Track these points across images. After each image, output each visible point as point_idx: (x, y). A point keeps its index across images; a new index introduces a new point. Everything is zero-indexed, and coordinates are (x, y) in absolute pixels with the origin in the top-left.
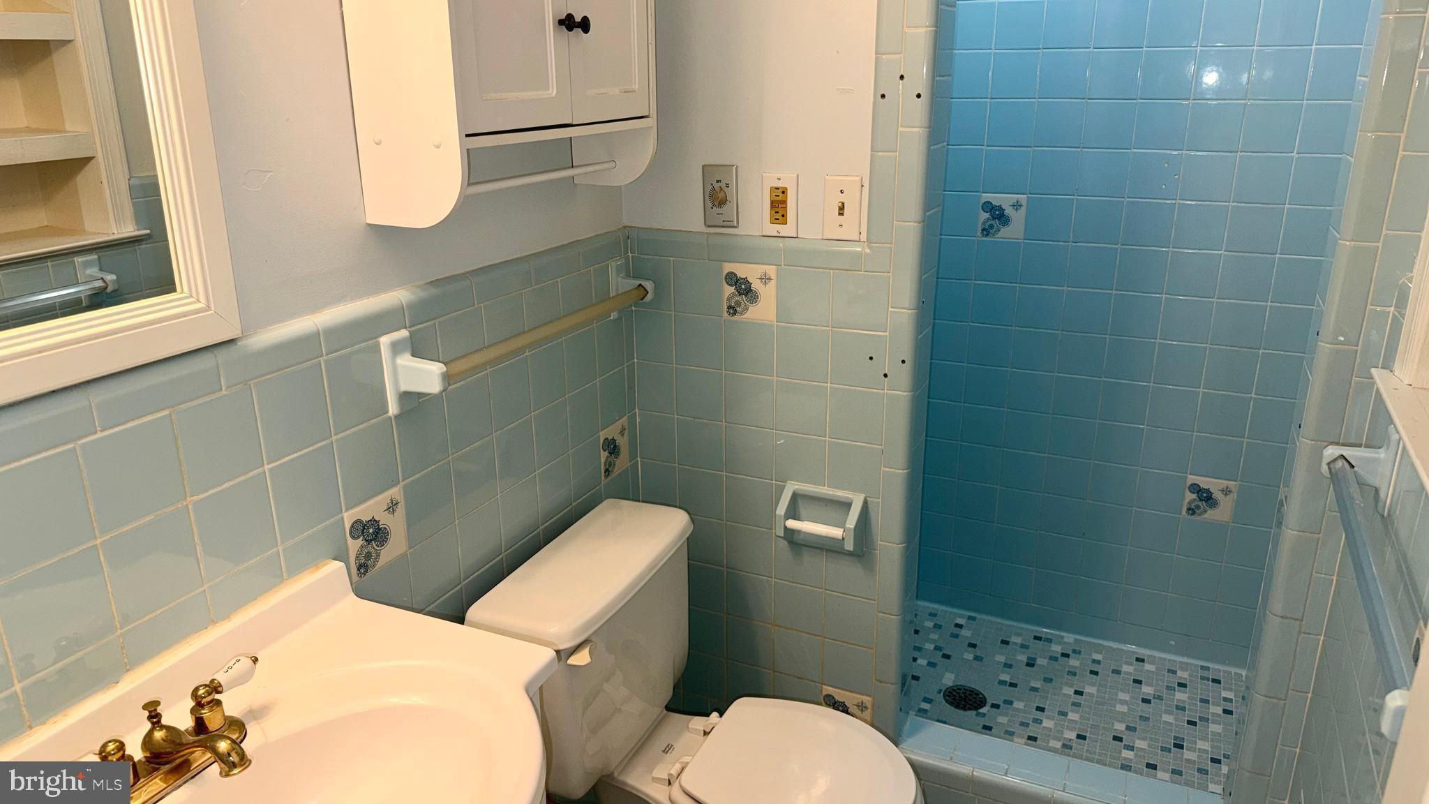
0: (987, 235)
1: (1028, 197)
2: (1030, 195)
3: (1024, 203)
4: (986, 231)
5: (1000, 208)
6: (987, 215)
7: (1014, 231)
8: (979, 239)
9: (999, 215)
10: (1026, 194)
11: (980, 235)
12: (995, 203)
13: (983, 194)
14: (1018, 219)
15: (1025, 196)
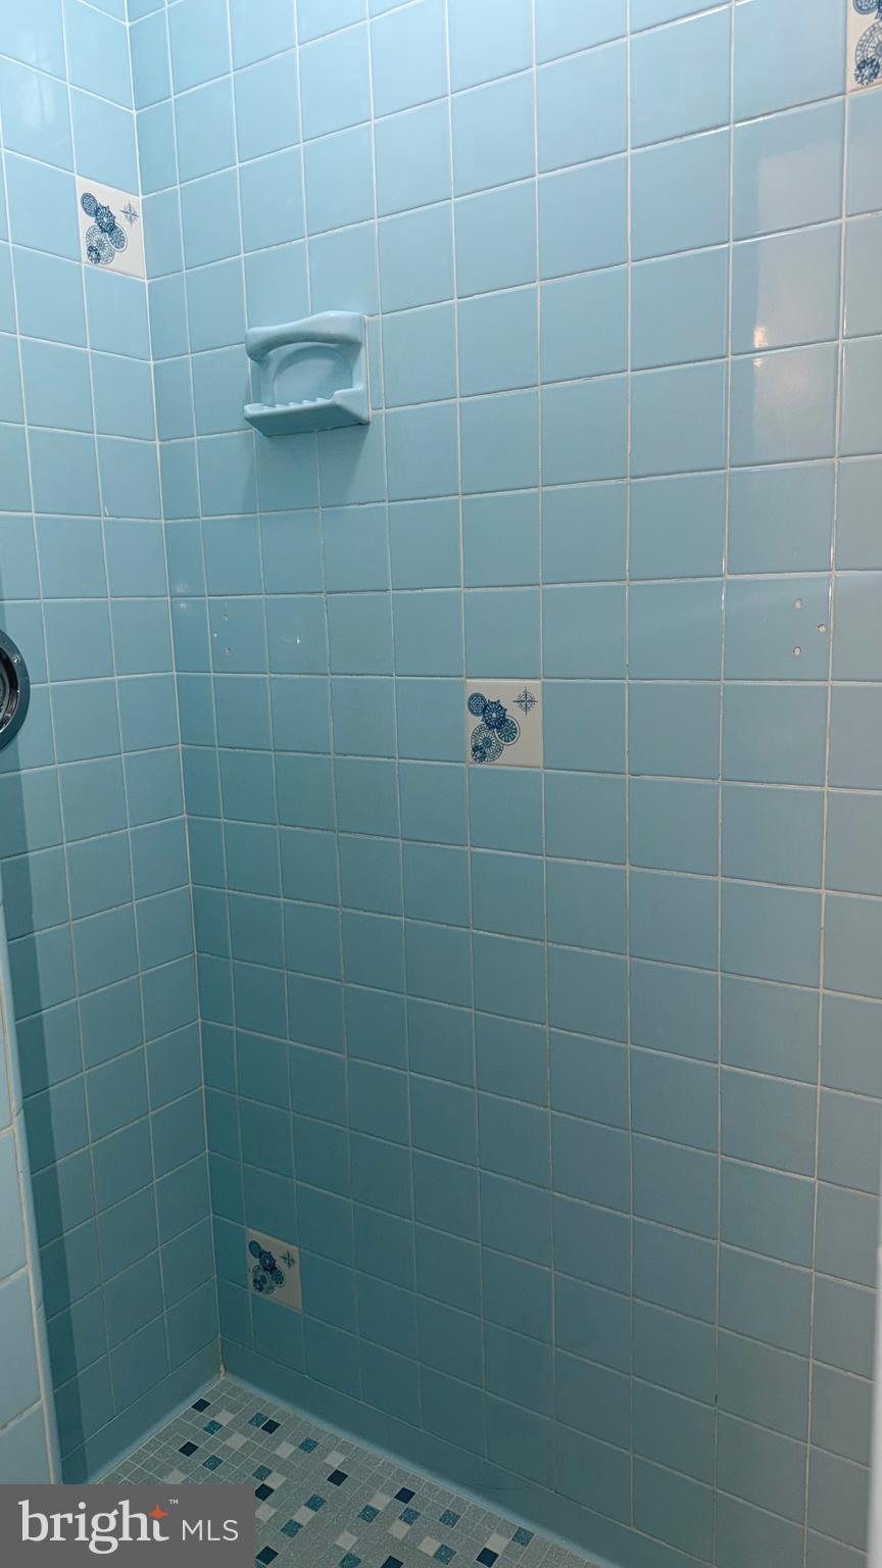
0: (482, 759)
1: (543, 683)
2: (545, 680)
3: (538, 697)
4: (481, 752)
5: (498, 707)
6: (478, 720)
7: (525, 751)
8: (471, 766)
9: (497, 721)
10: (539, 679)
11: (471, 759)
12: (490, 697)
13: (468, 681)
14: (530, 724)
15: (538, 682)
